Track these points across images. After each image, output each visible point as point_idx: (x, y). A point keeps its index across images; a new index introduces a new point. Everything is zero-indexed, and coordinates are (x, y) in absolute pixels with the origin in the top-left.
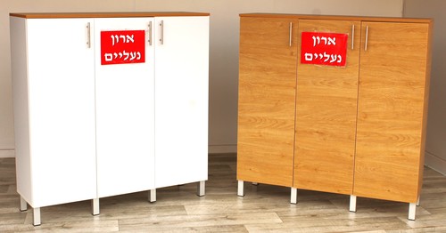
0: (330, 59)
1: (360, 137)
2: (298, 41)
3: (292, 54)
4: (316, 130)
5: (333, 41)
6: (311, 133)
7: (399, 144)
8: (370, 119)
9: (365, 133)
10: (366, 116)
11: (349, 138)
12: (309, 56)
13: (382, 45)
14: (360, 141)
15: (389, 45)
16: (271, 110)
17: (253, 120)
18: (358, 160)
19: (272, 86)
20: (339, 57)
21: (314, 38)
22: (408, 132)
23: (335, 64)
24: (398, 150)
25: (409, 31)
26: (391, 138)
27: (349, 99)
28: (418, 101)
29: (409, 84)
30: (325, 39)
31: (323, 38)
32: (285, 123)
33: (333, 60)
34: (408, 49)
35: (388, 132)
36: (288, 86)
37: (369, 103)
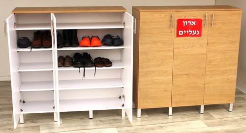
0: (193, 33)
1: (207, 73)
2: (175, 24)
3: (171, 32)
4: (184, 73)
5: (194, 23)
6: (182, 75)
7: (227, 74)
8: (213, 63)
9: (210, 71)
10: (211, 61)
11: (202, 75)
12: (181, 33)
13: (219, 23)
14: (208, 75)
15: (223, 23)
16: (159, 65)
17: (148, 73)
18: (206, 86)
19: (159, 51)
20: (198, 31)
21: (184, 22)
22: (231, 68)
23: (195, 36)
24: (226, 77)
25: (232, 15)
26: (223, 72)
27: (202, 54)
28: (236, 51)
29: (232, 42)
30: (190, 22)
31: (189, 22)
32: (167, 72)
33: (194, 34)
34: (232, 24)
35: (221, 69)
36: (169, 51)
37: (212, 55)
